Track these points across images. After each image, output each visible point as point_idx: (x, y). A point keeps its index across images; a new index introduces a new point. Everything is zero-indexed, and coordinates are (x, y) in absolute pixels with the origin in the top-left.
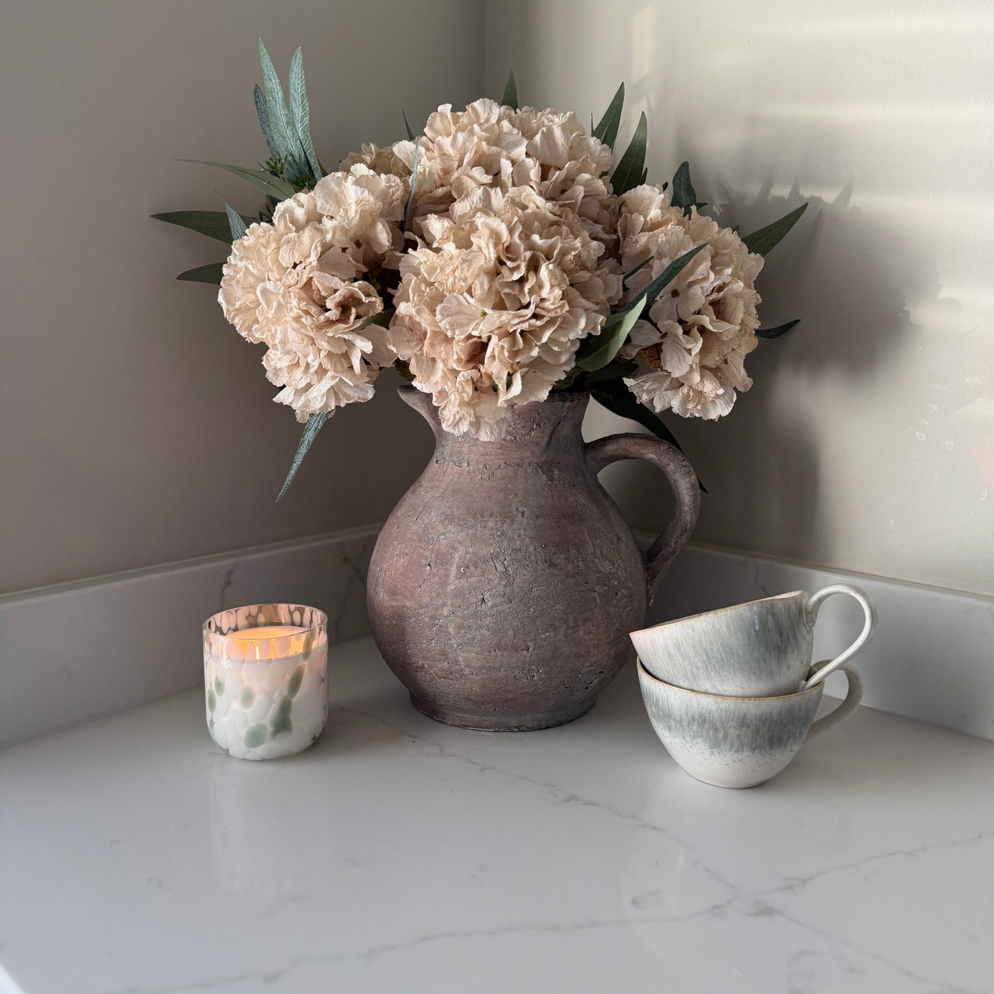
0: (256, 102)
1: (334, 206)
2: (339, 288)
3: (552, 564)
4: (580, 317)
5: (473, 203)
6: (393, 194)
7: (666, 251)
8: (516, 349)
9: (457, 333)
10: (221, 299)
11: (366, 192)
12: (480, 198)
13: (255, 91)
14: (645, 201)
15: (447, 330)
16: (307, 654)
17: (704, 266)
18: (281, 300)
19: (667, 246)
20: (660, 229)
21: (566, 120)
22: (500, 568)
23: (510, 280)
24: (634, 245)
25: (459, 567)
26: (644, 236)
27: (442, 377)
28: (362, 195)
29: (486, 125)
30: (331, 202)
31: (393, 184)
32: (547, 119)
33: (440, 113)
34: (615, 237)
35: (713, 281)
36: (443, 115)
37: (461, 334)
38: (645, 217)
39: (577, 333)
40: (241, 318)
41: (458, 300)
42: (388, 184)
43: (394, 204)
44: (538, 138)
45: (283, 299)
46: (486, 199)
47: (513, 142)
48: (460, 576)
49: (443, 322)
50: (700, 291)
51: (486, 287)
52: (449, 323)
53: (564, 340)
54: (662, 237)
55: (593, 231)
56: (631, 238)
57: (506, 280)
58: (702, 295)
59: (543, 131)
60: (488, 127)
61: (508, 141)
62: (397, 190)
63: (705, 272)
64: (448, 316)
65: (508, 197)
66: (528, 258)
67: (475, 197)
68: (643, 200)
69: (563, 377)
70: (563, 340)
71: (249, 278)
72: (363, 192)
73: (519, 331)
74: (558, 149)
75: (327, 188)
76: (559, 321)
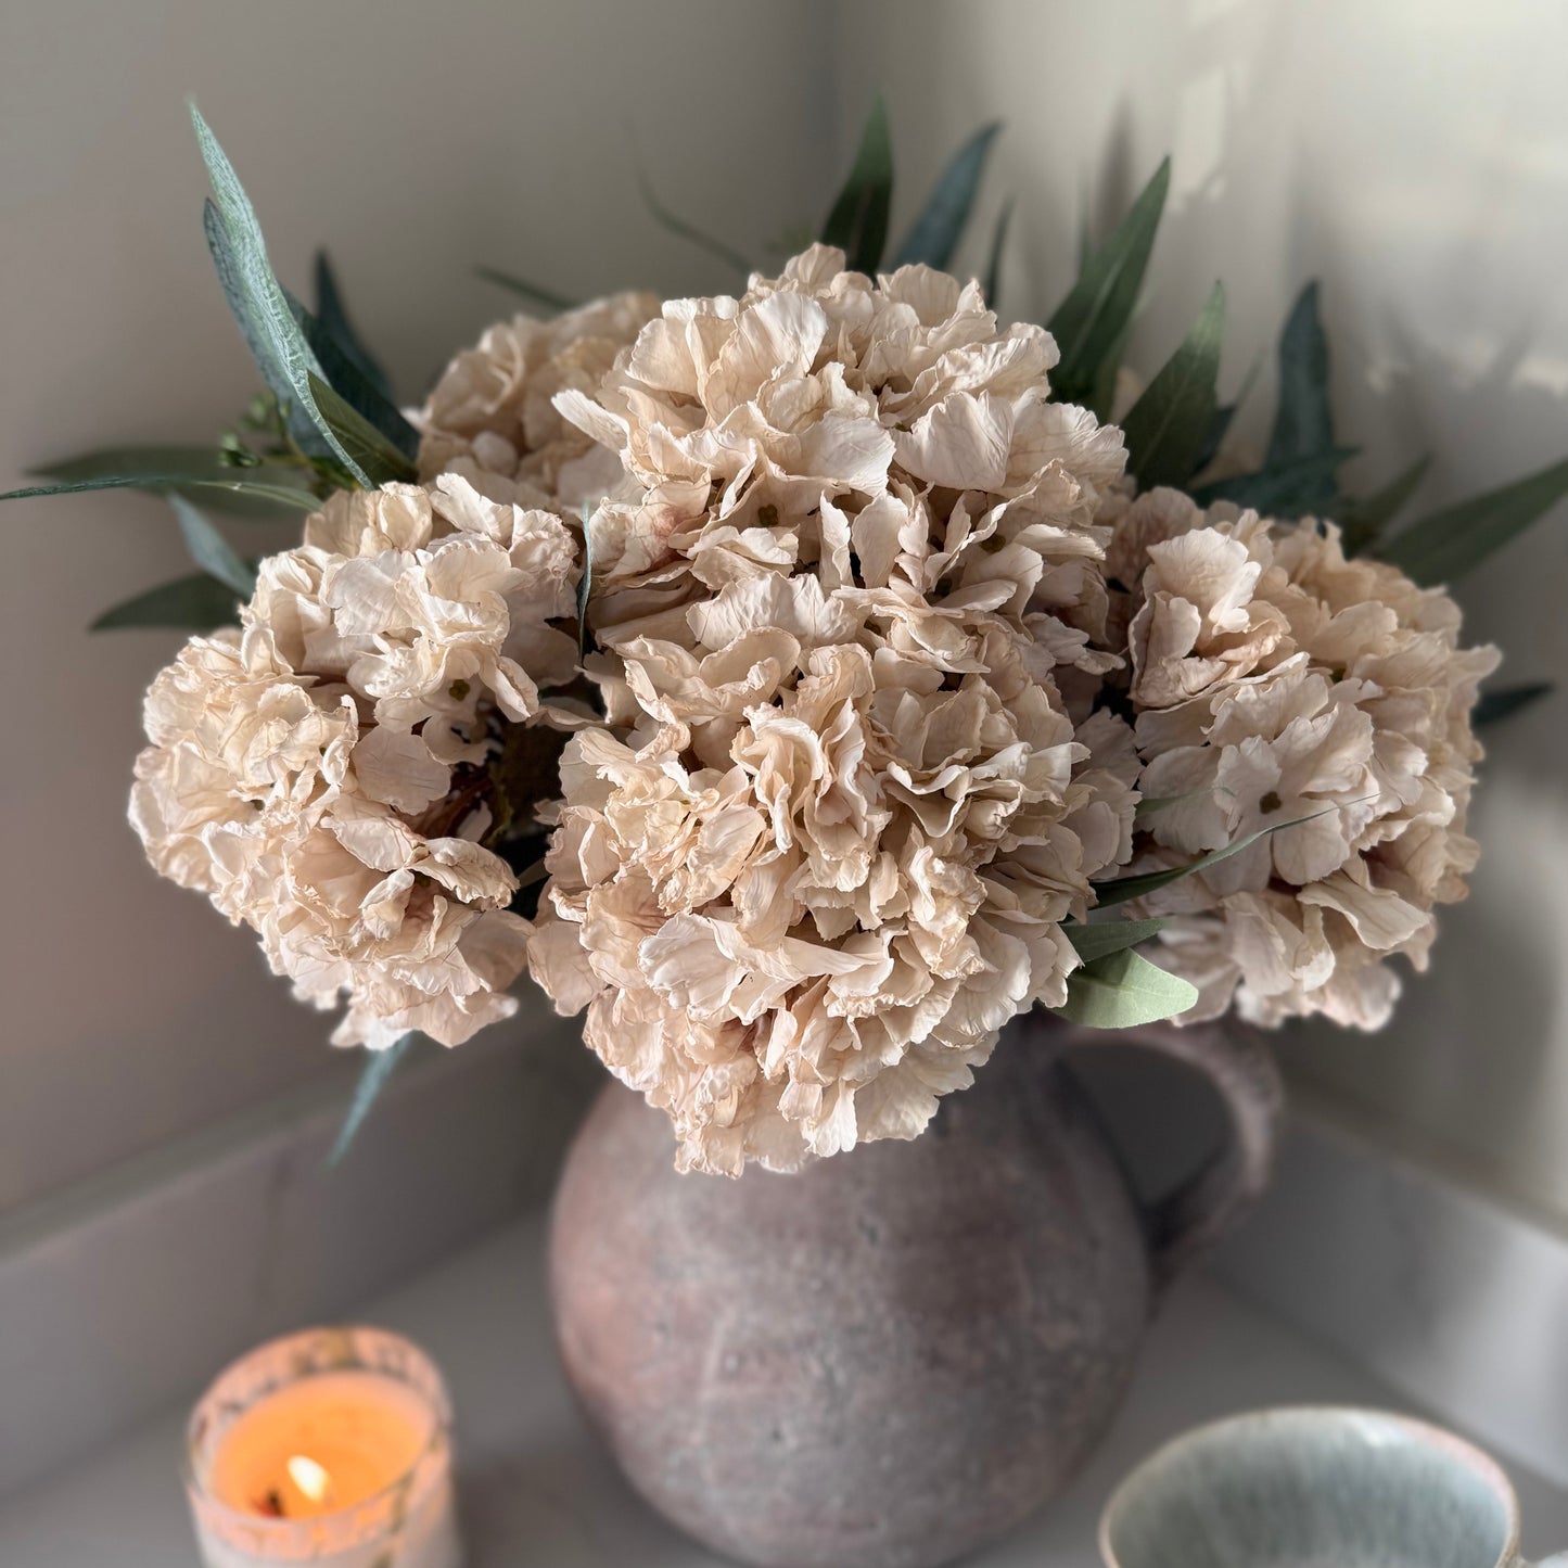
0: (212, 245)
1: (387, 612)
2: (395, 864)
3: (935, 1360)
4: (1016, 965)
5: (746, 611)
6: (546, 558)
7: (1255, 716)
8: (840, 1046)
9: (693, 1002)
10: (133, 815)
11: (460, 609)
12: (764, 599)
13: (207, 216)
14: (1206, 566)
15: (667, 993)
16: (397, 1526)
17: (1355, 753)
18: (260, 869)
19: (1259, 708)
20: (1243, 649)
21: (1006, 363)
22: (816, 1370)
23: (827, 884)
24: (1171, 687)
25: (725, 1354)
26: (1197, 671)
27: (663, 1067)
28: (450, 616)
29: (783, 388)
30: (378, 607)
31: (545, 535)
32: (953, 360)
33: (668, 320)
34: (1121, 664)
35: (1374, 799)
36: (676, 326)
37: (703, 1003)
38: (1204, 613)
39: (1005, 1011)
40: (184, 863)
41: (695, 924)
42: (530, 535)
43: (548, 580)
44: (923, 427)
45: (265, 868)
46: (782, 602)
47: (857, 444)
48: (726, 1376)
49: (658, 975)
50: (1338, 827)
51: (767, 897)
52: (672, 981)
53: (969, 1030)
54: (1247, 692)
55: (1063, 653)
56: (1165, 669)
57: (820, 885)
58: (1342, 840)
59: (937, 413)
60: (789, 393)
61: (841, 440)
62: (556, 548)
63: (1357, 770)
64: (671, 954)
65: (839, 598)
66: (879, 828)
67: (752, 596)
68: (1203, 564)
69: (967, 1082)
70: (966, 1028)
71: (194, 770)
72: (451, 609)
73: (850, 1019)
74: (978, 451)
75: (363, 580)
76: (956, 987)
